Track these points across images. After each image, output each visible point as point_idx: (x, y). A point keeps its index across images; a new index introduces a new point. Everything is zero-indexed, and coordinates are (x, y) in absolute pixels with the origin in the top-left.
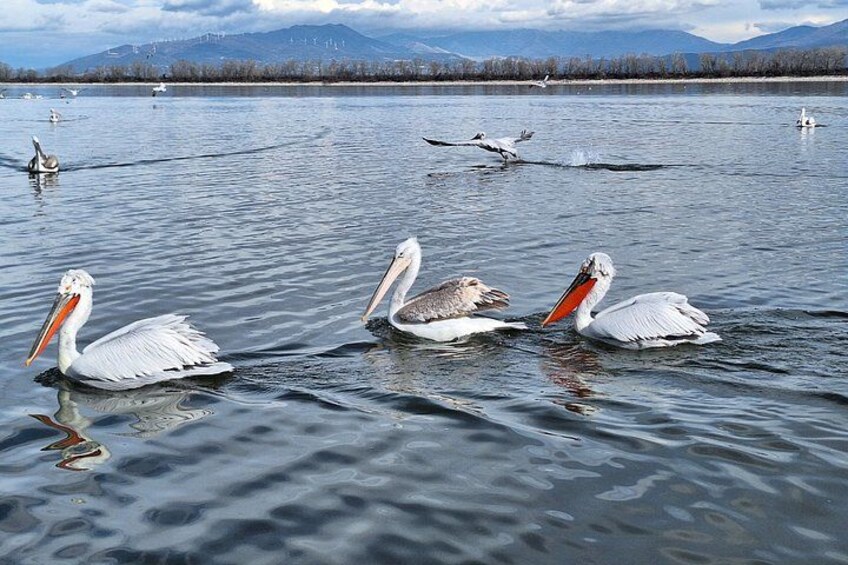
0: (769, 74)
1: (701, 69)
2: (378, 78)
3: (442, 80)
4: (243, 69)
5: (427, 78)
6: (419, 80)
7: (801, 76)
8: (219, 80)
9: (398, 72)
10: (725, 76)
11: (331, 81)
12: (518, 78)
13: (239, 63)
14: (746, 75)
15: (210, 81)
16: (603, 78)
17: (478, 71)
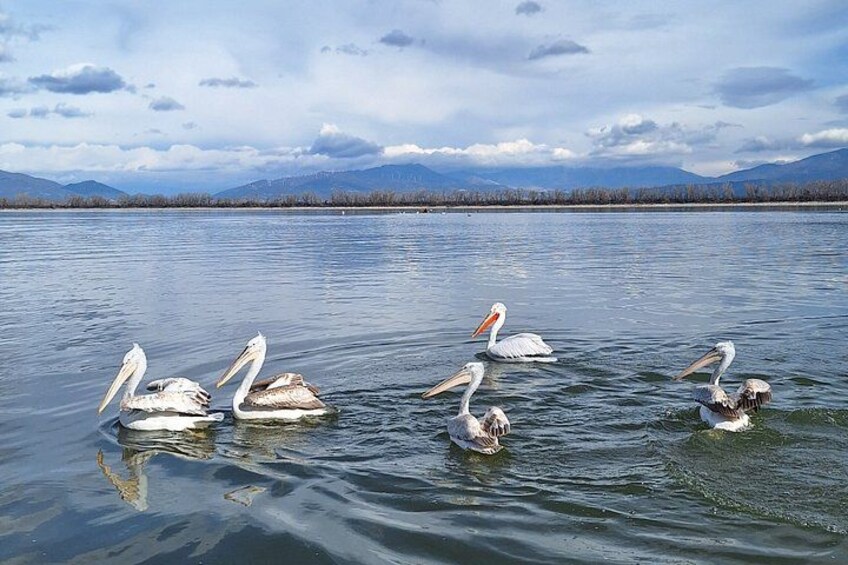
0: (801, 199)
1: (746, 196)
2: (490, 203)
3: (539, 204)
4: (385, 196)
5: (528, 203)
6: (521, 204)
7: (828, 201)
8: (367, 205)
9: (505, 198)
10: (766, 201)
11: (452, 205)
12: (599, 203)
13: (382, 192)
14: (784, 201)
15: (360, 205)
16: (667, 202)
17: (566, 198)
